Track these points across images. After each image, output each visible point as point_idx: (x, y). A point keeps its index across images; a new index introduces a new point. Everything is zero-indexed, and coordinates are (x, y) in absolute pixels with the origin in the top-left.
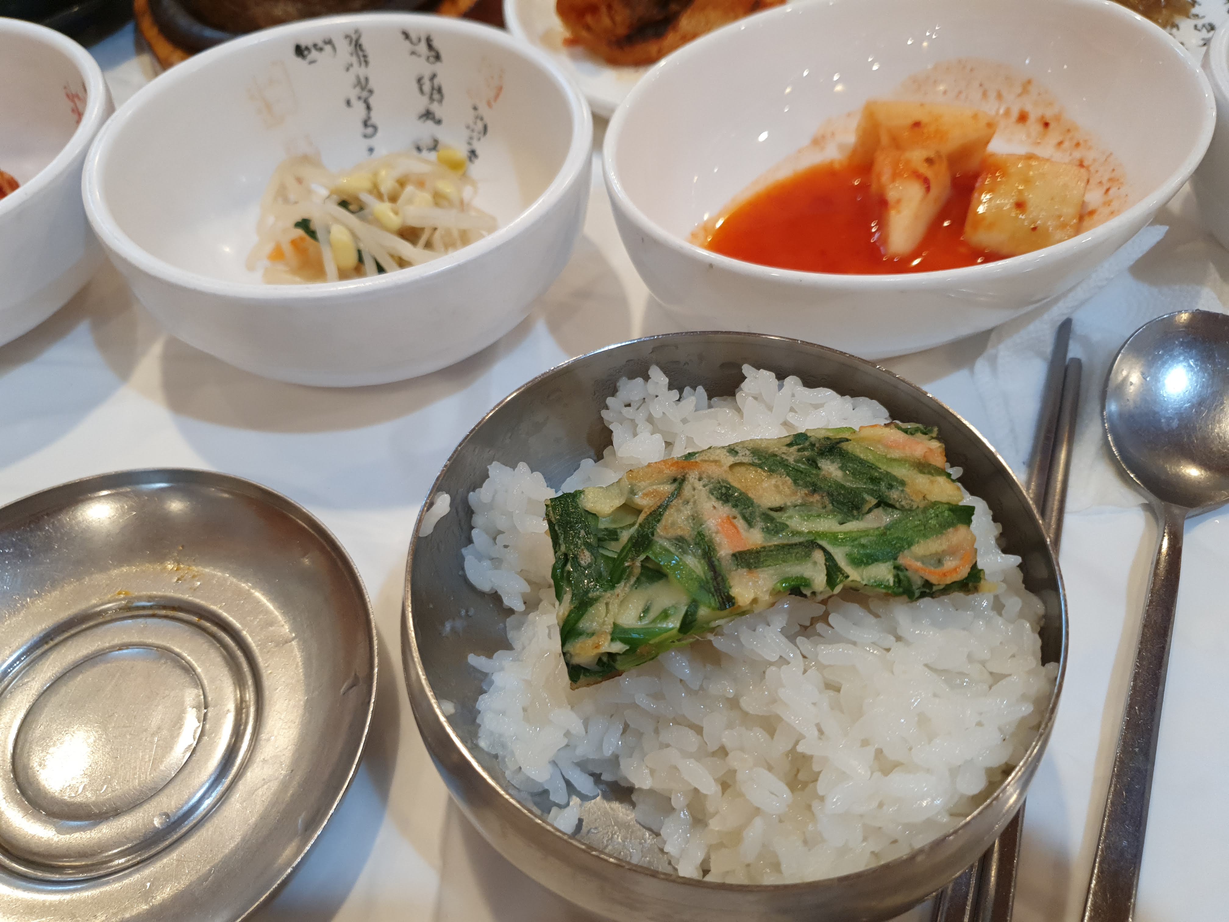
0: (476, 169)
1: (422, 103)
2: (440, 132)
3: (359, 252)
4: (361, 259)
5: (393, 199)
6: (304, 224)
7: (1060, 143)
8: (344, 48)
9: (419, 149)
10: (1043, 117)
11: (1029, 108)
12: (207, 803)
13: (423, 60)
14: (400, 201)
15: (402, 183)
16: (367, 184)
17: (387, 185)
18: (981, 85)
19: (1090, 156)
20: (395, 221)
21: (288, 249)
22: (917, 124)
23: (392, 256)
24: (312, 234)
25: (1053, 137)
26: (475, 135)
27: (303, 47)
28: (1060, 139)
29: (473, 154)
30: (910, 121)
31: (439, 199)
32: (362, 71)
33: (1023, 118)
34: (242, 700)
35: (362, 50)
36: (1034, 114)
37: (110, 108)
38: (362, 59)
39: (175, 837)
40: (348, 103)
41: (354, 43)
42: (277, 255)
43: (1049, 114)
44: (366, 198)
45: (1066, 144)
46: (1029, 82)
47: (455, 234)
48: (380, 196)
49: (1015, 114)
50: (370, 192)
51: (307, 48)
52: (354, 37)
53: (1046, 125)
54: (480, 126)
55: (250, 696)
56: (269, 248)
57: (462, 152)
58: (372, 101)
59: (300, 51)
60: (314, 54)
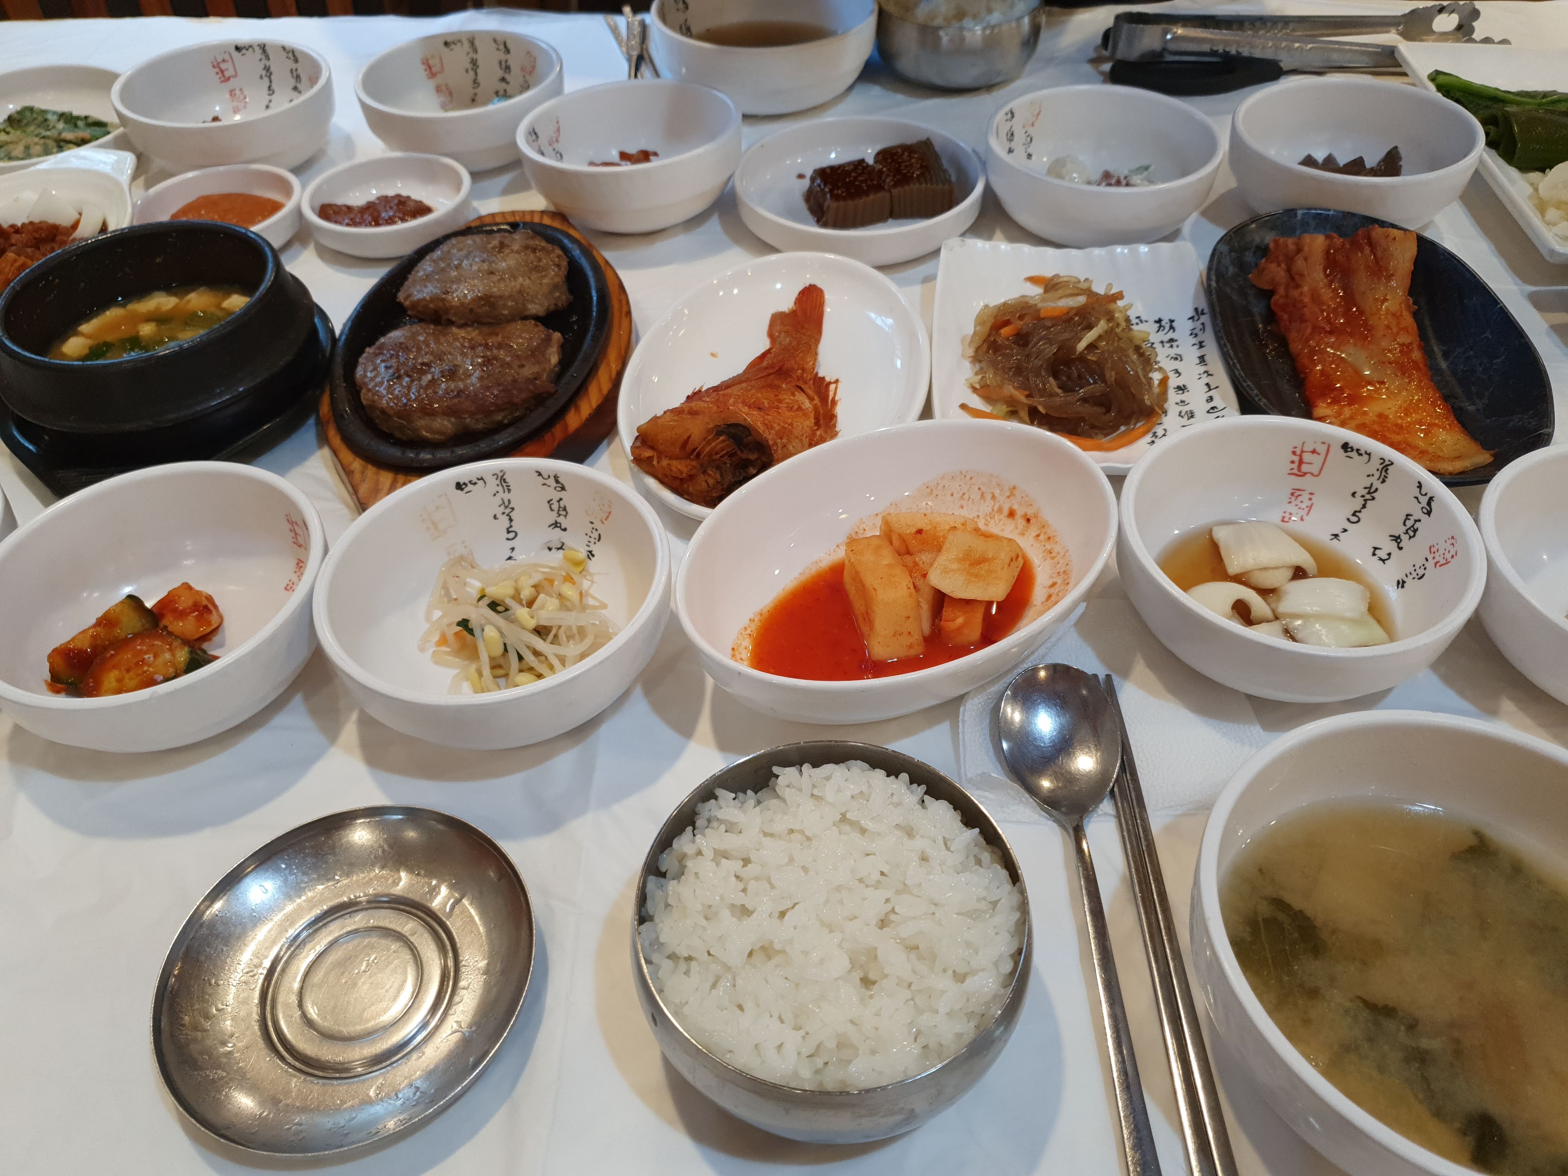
0: (593, 565)
1: (552, 517)
2: (565, 537)
3: (505, 644)
4: (506, 650)
5: (530, 604)
6: (464, 624)
7: (1038, 536)
8: (493, 483)
9: (550, 549)
10: (1026, 514)
11: (1015, 507)
12: (419, 1038)
13: (551, 489)
14: (535, 606)
15: (537, 588)
16: (511, 591)
17: (526, 593)
18: (979, 489)
19: (1057, 548)
20: (532, 624)
21: (451, 638)
22: (920, 531)
23: (528, 647)
24: (471, 631)
25: (1033, 531)
26: (592, 540)
27: (462, 483)
28: (1037, 533)
29: (591, 554)
30: (914, 530)
31: (564, 603)
32: (506, 496)
33: (1012, 514)
34: (446, 965)
35: (505, 482)
36: (1020, 512)
37: (326, 551)
38: (506, 488)
39: (405, 1052)
40: (495, 517)
41: (499, 478)
42: (443, 641)
43: (1030, 512)
44: (509, 602)
45: (1042, 537)
46: (1014, 488)
47: (575, 630)
48: (520, 602)
49: (1006, 511)
50: (513, 598)
51: (465, 484)
52: (500, 475)
53: (1028, 520)
54: (596, 535)
55: (451, 963)
56: (436, 637)
57: (582, 554)
58: (512, 515)
59: (459, 486)
60: (470, 487)
